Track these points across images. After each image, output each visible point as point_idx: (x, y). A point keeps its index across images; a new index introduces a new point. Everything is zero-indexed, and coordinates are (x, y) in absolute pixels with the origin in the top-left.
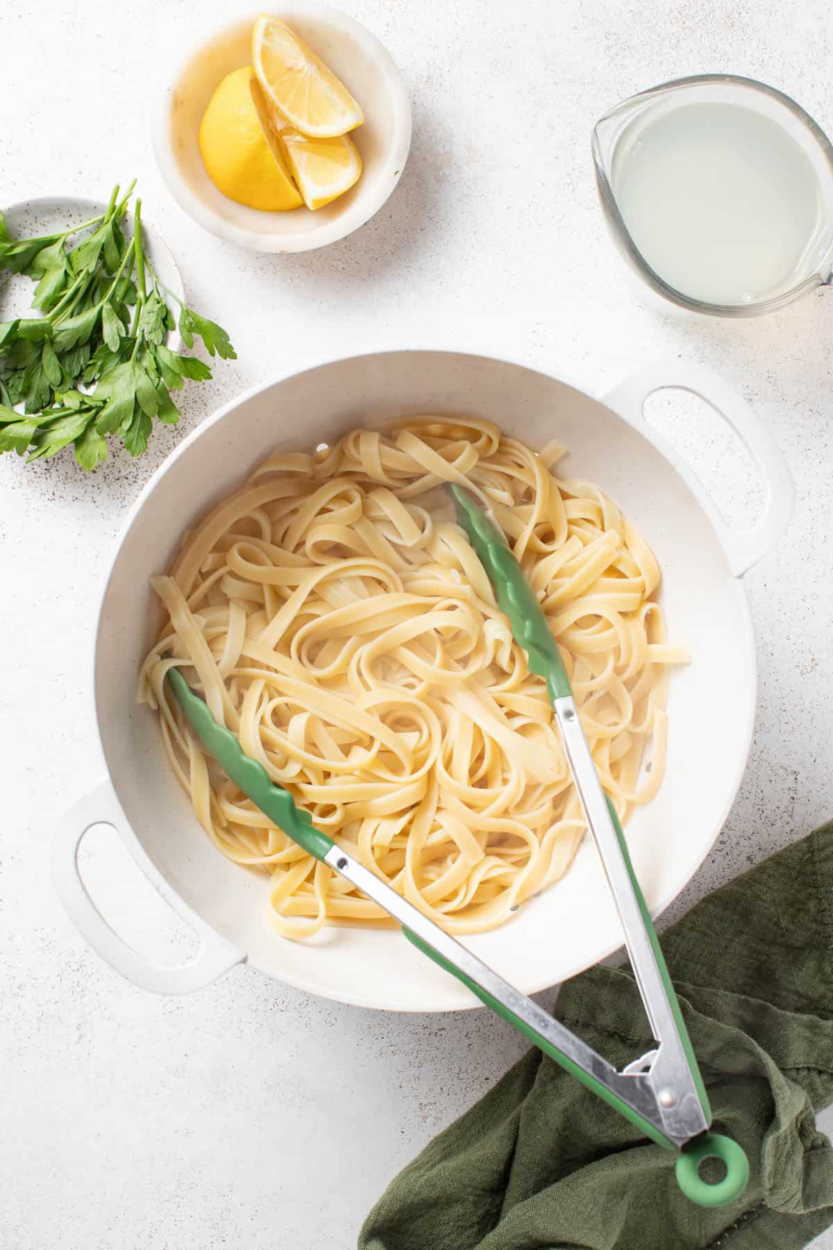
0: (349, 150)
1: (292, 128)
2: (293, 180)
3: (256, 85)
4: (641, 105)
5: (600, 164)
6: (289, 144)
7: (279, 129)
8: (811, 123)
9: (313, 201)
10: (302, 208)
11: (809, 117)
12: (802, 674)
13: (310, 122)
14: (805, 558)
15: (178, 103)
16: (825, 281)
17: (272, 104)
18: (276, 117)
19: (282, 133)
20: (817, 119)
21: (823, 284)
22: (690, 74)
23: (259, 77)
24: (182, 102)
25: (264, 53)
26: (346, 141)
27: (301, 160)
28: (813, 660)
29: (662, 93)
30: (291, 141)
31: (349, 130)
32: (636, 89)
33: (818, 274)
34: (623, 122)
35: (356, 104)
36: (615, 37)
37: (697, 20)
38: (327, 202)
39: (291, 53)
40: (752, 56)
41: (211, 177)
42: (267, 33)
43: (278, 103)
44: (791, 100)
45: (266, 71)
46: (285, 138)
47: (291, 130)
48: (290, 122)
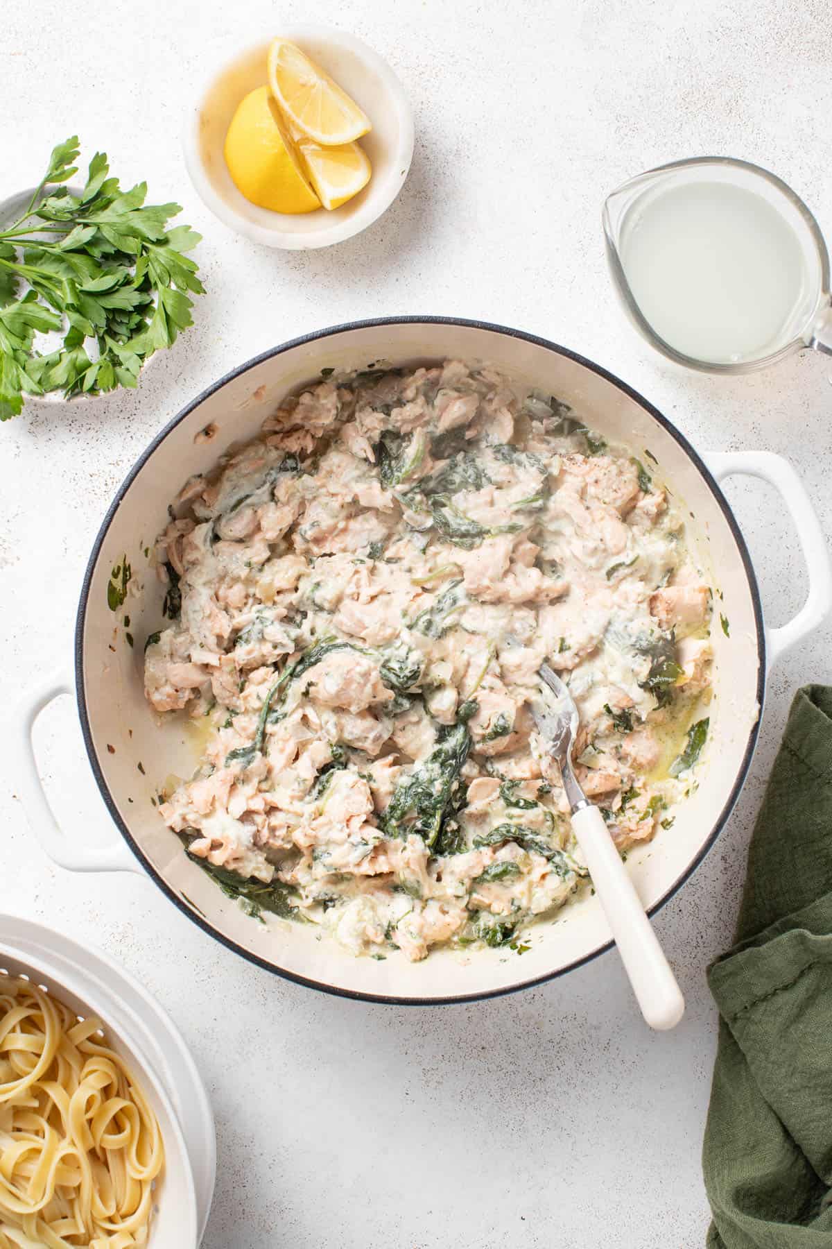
0: (359, 155)
1: (307, 138)
2: (311, 184)
3: (273, 101)
4: (647, 182)
5: (609, 234)
6: (306, 152)
7: (296, 140)
8: (798, 202)
9: (331, 201)
10: (320, 209)
11: (796, 196)
12: (776, 694)
13: (324, 132)
14: (782, 590)
15: (204, 122)
16: (807, 344)
17: (289, 118)
18: (292, 128)
19: (298, 143)
20: (803, 198)
21: (806, 347)
22: (691, 156)
23: (275, 95)
24: (208, 121)
25: (279, 72)
26: (356, 148)
27: (317, 165)
28: (787, 682)
29: (666, 173)
30: (307, 150)
31: (359, 136)
32: (642, 167)
33: (801, 338)
34: (630, 199)
35: (363, 114)
36: (624, 120)
37: (699, 106)
38: (342, 202)
39: (303, 70)
40: (746, 139)
41: (238, 186)
42: (281, 55)
43: (294, 117)
44: (781, 181)
45: (281, 90)
46: (301, 147)
47: (307, 140)
48: (305, 133)
